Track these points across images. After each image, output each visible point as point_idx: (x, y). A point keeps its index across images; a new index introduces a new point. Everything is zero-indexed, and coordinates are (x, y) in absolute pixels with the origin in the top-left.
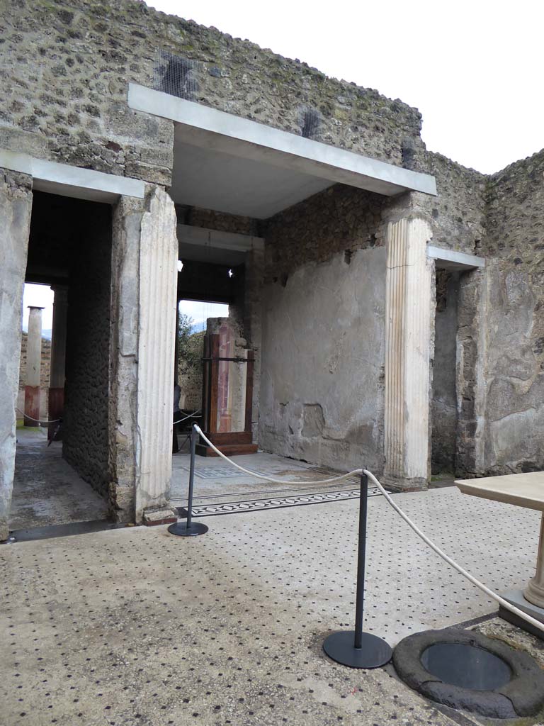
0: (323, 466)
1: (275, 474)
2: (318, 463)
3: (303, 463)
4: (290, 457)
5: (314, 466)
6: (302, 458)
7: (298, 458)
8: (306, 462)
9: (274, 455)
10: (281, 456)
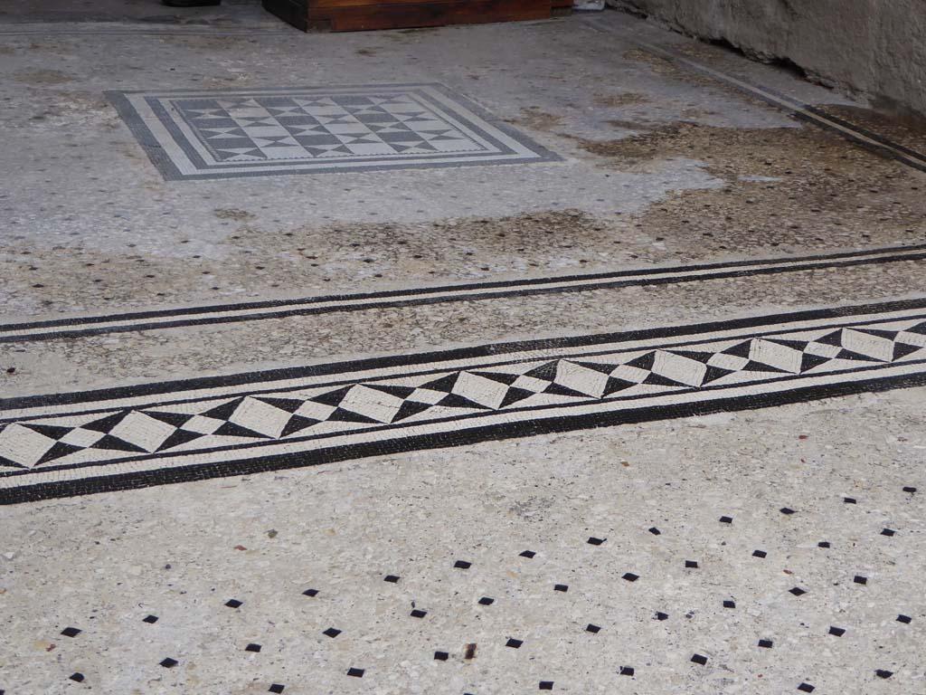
0: (885, 101)
1: (598, 149)
2: (862, 85)
3: (783, 79)
4: (723, 43)
5: (837, 99)
6: (782, 53)
7: (761, 48)
8: (800, 73)
9: (650, 26)
10: (683, 31)
